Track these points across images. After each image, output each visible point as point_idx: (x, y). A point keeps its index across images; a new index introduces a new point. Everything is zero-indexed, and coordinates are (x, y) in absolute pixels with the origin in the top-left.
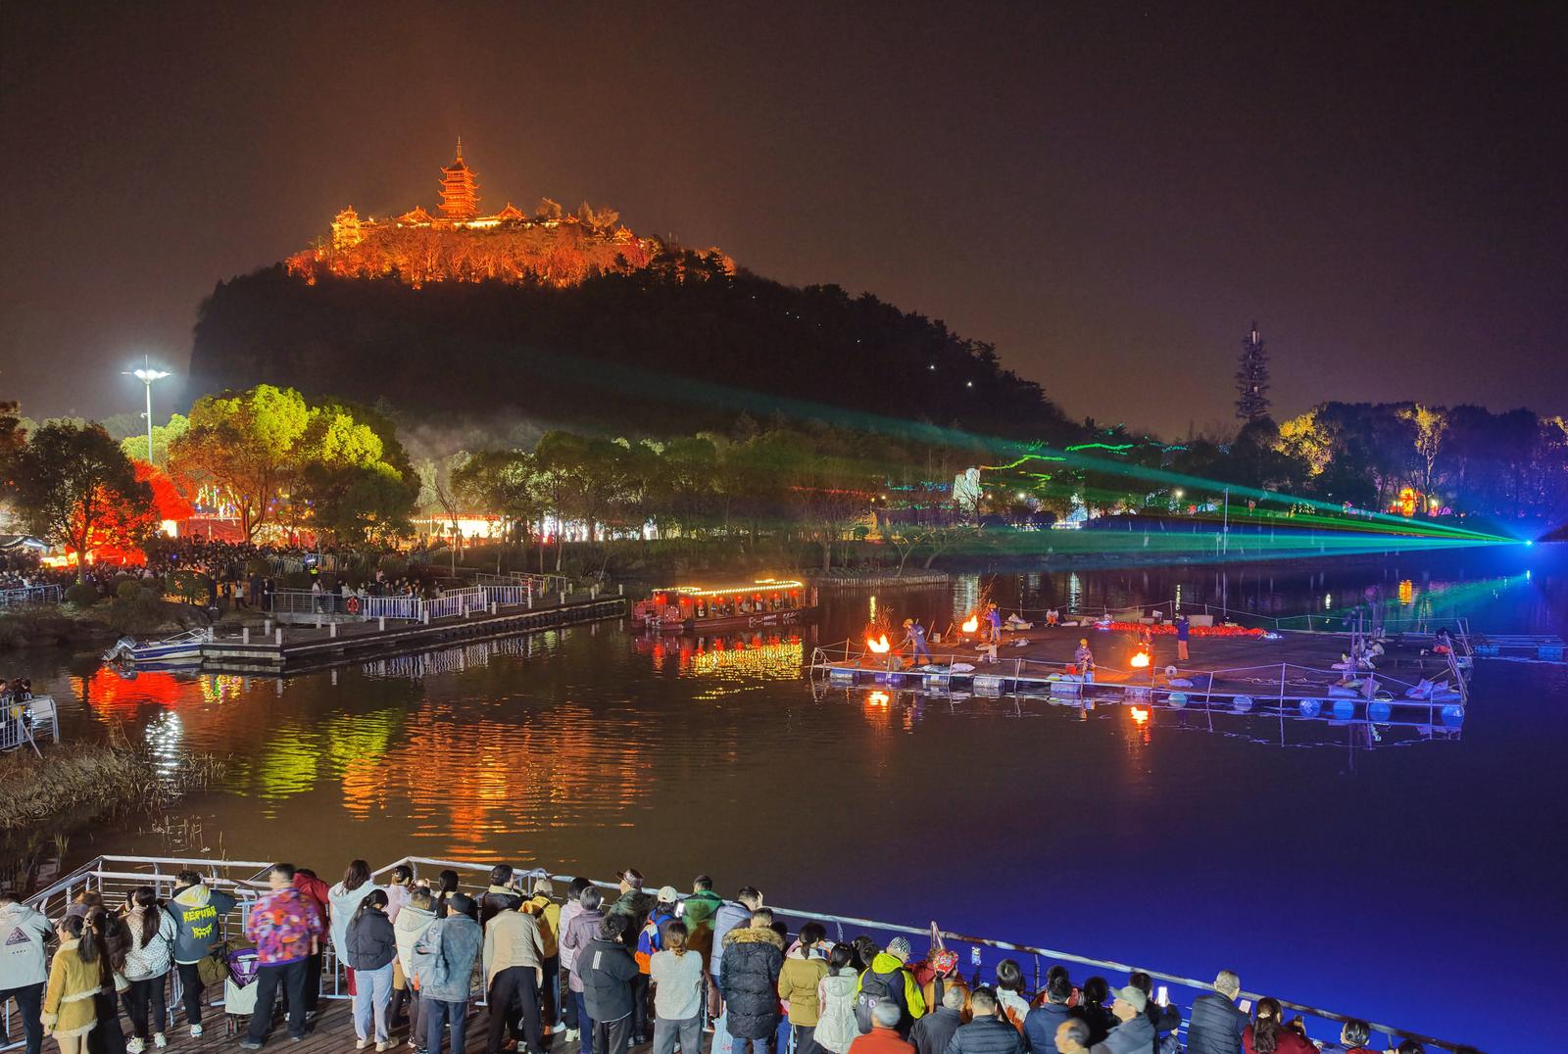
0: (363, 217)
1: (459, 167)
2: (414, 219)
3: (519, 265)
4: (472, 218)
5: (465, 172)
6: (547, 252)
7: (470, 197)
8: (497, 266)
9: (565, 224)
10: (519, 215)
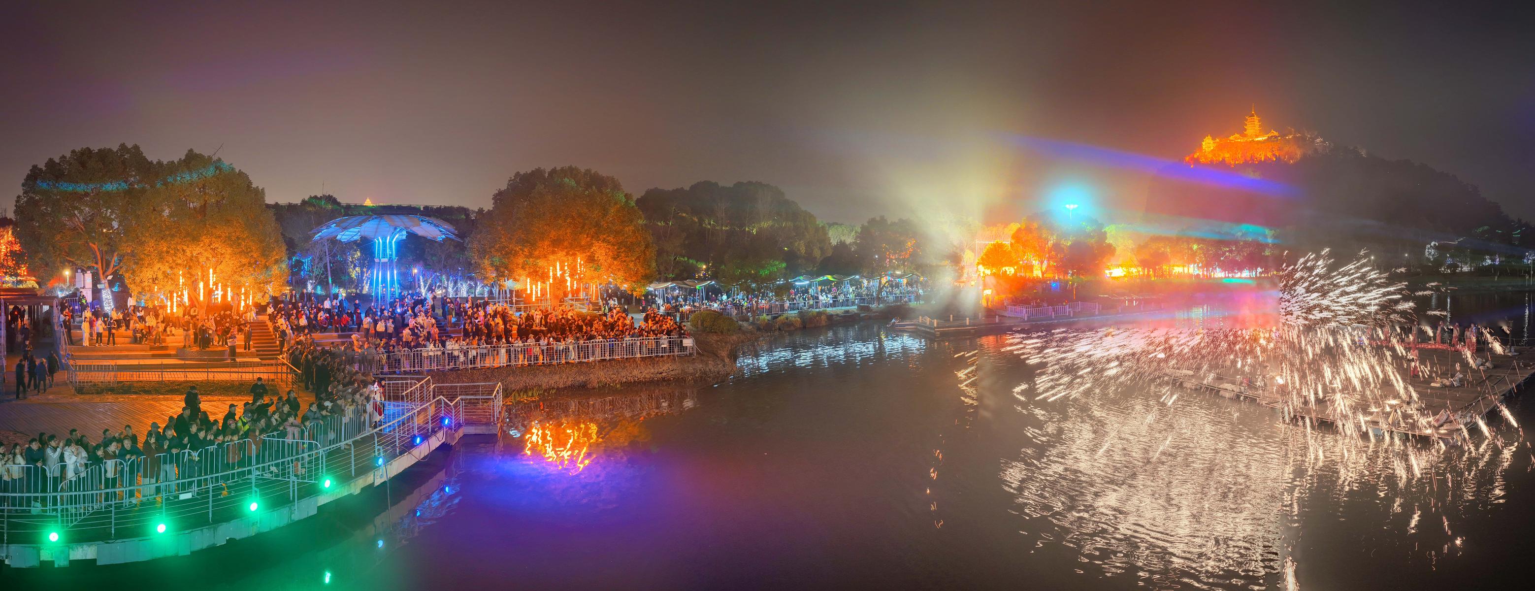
0: (1213, 139)
1: (1253, 116)
2: (1235, 138)
3: (1274, 155)
4: (1257, 136)
5: (1255, 117)
6: (1286, 149)
7: (1257, 128)
8: (1266, 156)
9: (1294, 137)
10: (1276, 134)
